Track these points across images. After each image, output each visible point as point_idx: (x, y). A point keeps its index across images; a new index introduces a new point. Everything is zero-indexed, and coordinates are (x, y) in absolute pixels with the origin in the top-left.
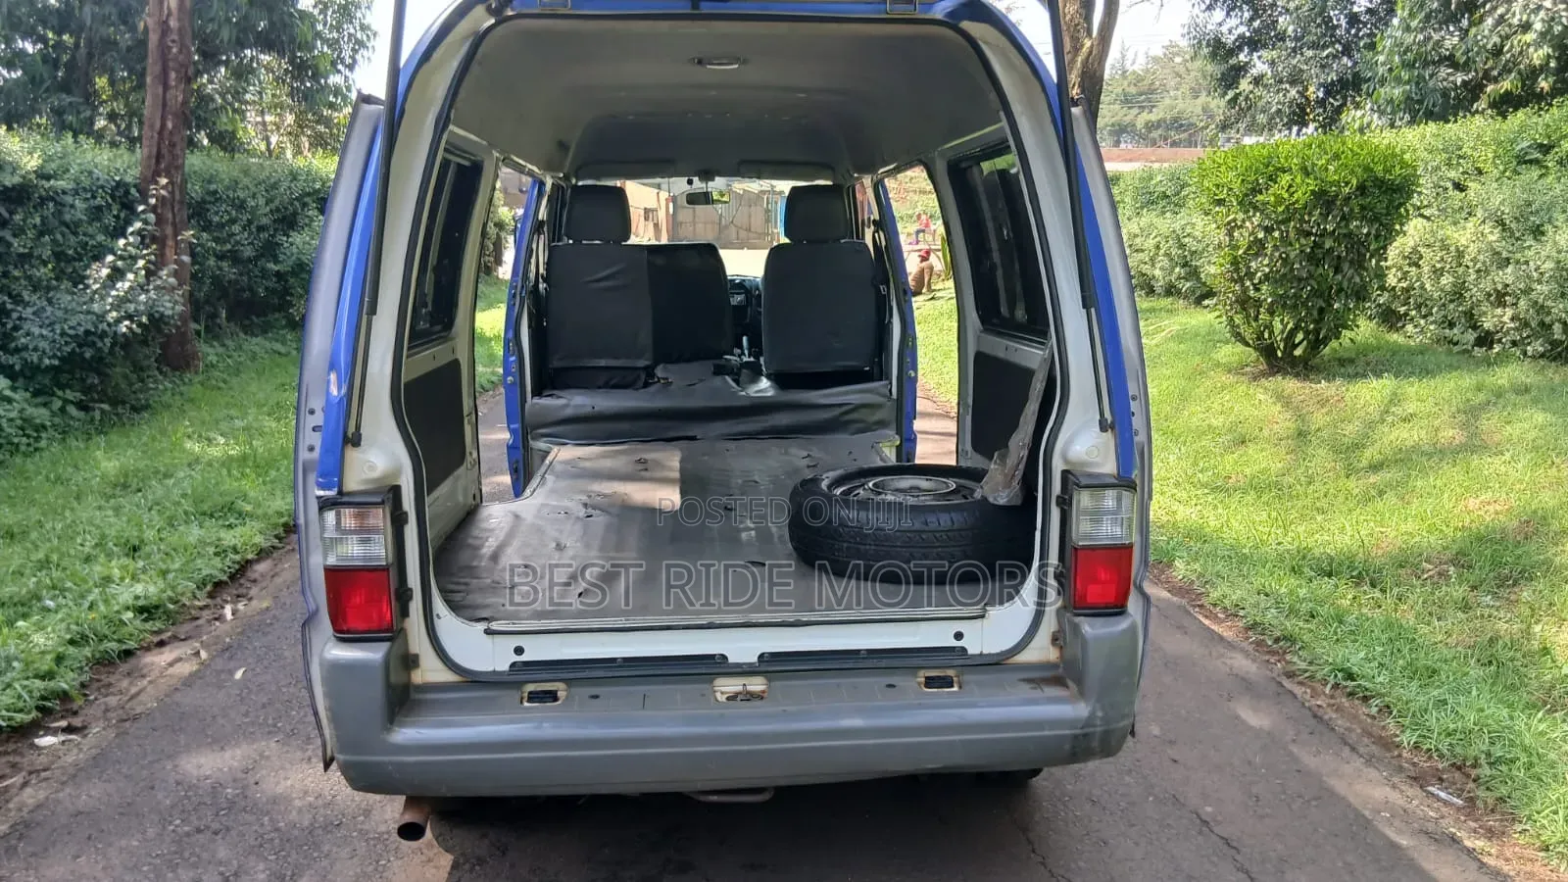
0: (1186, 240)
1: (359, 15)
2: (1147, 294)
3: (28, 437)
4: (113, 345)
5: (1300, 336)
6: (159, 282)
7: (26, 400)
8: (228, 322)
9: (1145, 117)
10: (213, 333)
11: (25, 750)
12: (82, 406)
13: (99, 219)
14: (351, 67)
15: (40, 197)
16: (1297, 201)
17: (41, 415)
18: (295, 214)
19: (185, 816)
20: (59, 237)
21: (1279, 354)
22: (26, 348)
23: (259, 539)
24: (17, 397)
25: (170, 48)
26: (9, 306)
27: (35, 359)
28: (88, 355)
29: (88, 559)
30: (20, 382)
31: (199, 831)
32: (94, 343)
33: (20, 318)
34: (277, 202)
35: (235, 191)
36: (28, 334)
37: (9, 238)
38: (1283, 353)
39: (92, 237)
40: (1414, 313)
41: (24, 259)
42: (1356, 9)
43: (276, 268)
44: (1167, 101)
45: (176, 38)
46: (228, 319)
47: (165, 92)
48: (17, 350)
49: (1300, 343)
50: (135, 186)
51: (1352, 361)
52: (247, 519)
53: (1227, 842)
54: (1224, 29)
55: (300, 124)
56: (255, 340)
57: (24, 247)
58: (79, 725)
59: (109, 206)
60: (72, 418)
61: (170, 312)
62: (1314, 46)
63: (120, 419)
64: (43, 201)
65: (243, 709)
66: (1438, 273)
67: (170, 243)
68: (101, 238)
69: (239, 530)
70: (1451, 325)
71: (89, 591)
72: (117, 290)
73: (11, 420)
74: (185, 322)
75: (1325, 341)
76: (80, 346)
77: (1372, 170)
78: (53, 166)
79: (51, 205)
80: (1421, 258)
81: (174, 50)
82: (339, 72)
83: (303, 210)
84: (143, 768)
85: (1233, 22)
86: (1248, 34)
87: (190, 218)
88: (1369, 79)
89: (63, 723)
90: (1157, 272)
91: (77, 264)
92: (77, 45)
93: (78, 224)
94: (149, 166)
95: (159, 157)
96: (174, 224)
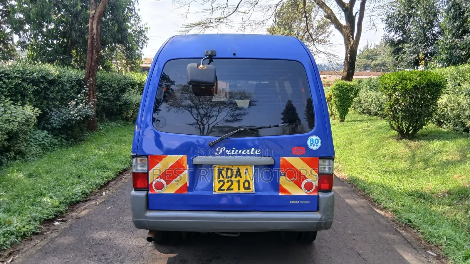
0: (380, 99)
1: (144, 34)
2: (369, 115)
3: (52, 147)
4: (76, 123)
5: (411, 128)
6: (88, 106)
7: (52, 137)
8: (106, 118)
9: (374, 62)
10: (102, 121)
11: (51, 225)
12: (66, 139)
13: (73, 89)
14: (141, 48)
15: (58, 83)
16: (408, 88)
17: (55, 141)
18: (125, 89)
19: (93, 240)
20: (62, 94)
21: (405, 133)
22: (52, 123)
23: (112, 175)
24: (49, 136)
25: (94, 44)
26: (48, 112)
27: (55, 126)
28: (69, 125)
29: (68, 179)
30: (50, 132)
31: (96, 244)
32: (71, 122)
33: (51, 115)
34: (120, 85)
35: (109, 82)
36: (53, 119)
37: (49, 94)
38: (406, 133)
39: (71, 94)
40: (446, 122)
41: (53, 99)
42: (434, 32)
43: (119, 103)
44: (381, 58)
45: (95, 41)
46: (106, 117)
47: (92, 55)
48: (50, 124)
49: (411, 130)
50: (83, 80)
51: (426, 135)
52: (109, 170)
53: (364, 259)
54: (394, 38)
55: (127, 64)
56: (112, 123)
57: (53, 96)
58: (65, 220)
59: (76, 85)
60: (63, 142)
61: (91, 114)
62: (421, 42)
63: (76, 143)
64: (59, 83)
65: (108, 216)
66: (453, 110)
67: (92, 96)
68: (73, 94)
69: (107, 173)
70: (457, 125)
71: (68, 186)
72: (77, 108)
73: (48, 142)
74: (94, 118)
75: (418, 129)
76: (67, 123)
77: (430, 80)
78: (62, 74)
79: (61, 85)
80: (447, 106)
81: (95, 44)
82: (138, 50)
83: (127, 87)
84: (82, 229)
85: (397, 36)
86: (401, 39)
87: (97, 89)
88: (436, 53)
89: (61, 219)
90: (372, 109)
91: (66, 101)
92: (68, 42)
93: (68, 90)
94: (87, 75)
95: (90, 72)
96: (93, 91)
